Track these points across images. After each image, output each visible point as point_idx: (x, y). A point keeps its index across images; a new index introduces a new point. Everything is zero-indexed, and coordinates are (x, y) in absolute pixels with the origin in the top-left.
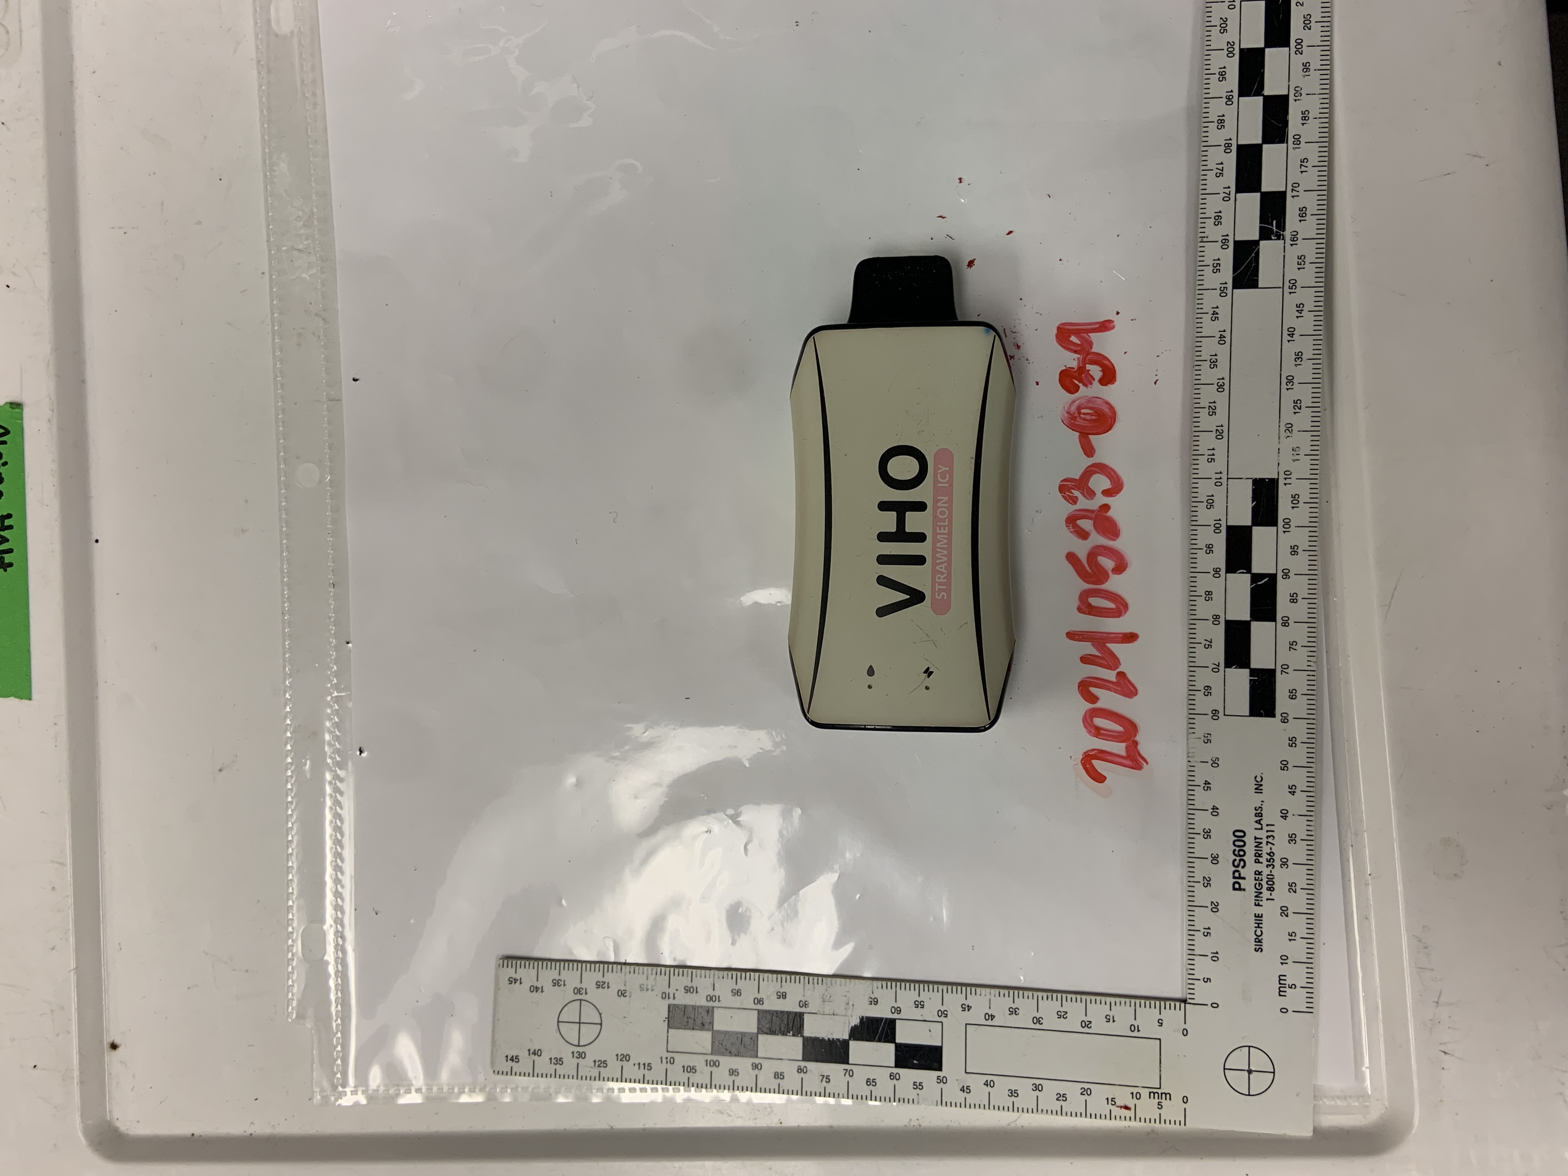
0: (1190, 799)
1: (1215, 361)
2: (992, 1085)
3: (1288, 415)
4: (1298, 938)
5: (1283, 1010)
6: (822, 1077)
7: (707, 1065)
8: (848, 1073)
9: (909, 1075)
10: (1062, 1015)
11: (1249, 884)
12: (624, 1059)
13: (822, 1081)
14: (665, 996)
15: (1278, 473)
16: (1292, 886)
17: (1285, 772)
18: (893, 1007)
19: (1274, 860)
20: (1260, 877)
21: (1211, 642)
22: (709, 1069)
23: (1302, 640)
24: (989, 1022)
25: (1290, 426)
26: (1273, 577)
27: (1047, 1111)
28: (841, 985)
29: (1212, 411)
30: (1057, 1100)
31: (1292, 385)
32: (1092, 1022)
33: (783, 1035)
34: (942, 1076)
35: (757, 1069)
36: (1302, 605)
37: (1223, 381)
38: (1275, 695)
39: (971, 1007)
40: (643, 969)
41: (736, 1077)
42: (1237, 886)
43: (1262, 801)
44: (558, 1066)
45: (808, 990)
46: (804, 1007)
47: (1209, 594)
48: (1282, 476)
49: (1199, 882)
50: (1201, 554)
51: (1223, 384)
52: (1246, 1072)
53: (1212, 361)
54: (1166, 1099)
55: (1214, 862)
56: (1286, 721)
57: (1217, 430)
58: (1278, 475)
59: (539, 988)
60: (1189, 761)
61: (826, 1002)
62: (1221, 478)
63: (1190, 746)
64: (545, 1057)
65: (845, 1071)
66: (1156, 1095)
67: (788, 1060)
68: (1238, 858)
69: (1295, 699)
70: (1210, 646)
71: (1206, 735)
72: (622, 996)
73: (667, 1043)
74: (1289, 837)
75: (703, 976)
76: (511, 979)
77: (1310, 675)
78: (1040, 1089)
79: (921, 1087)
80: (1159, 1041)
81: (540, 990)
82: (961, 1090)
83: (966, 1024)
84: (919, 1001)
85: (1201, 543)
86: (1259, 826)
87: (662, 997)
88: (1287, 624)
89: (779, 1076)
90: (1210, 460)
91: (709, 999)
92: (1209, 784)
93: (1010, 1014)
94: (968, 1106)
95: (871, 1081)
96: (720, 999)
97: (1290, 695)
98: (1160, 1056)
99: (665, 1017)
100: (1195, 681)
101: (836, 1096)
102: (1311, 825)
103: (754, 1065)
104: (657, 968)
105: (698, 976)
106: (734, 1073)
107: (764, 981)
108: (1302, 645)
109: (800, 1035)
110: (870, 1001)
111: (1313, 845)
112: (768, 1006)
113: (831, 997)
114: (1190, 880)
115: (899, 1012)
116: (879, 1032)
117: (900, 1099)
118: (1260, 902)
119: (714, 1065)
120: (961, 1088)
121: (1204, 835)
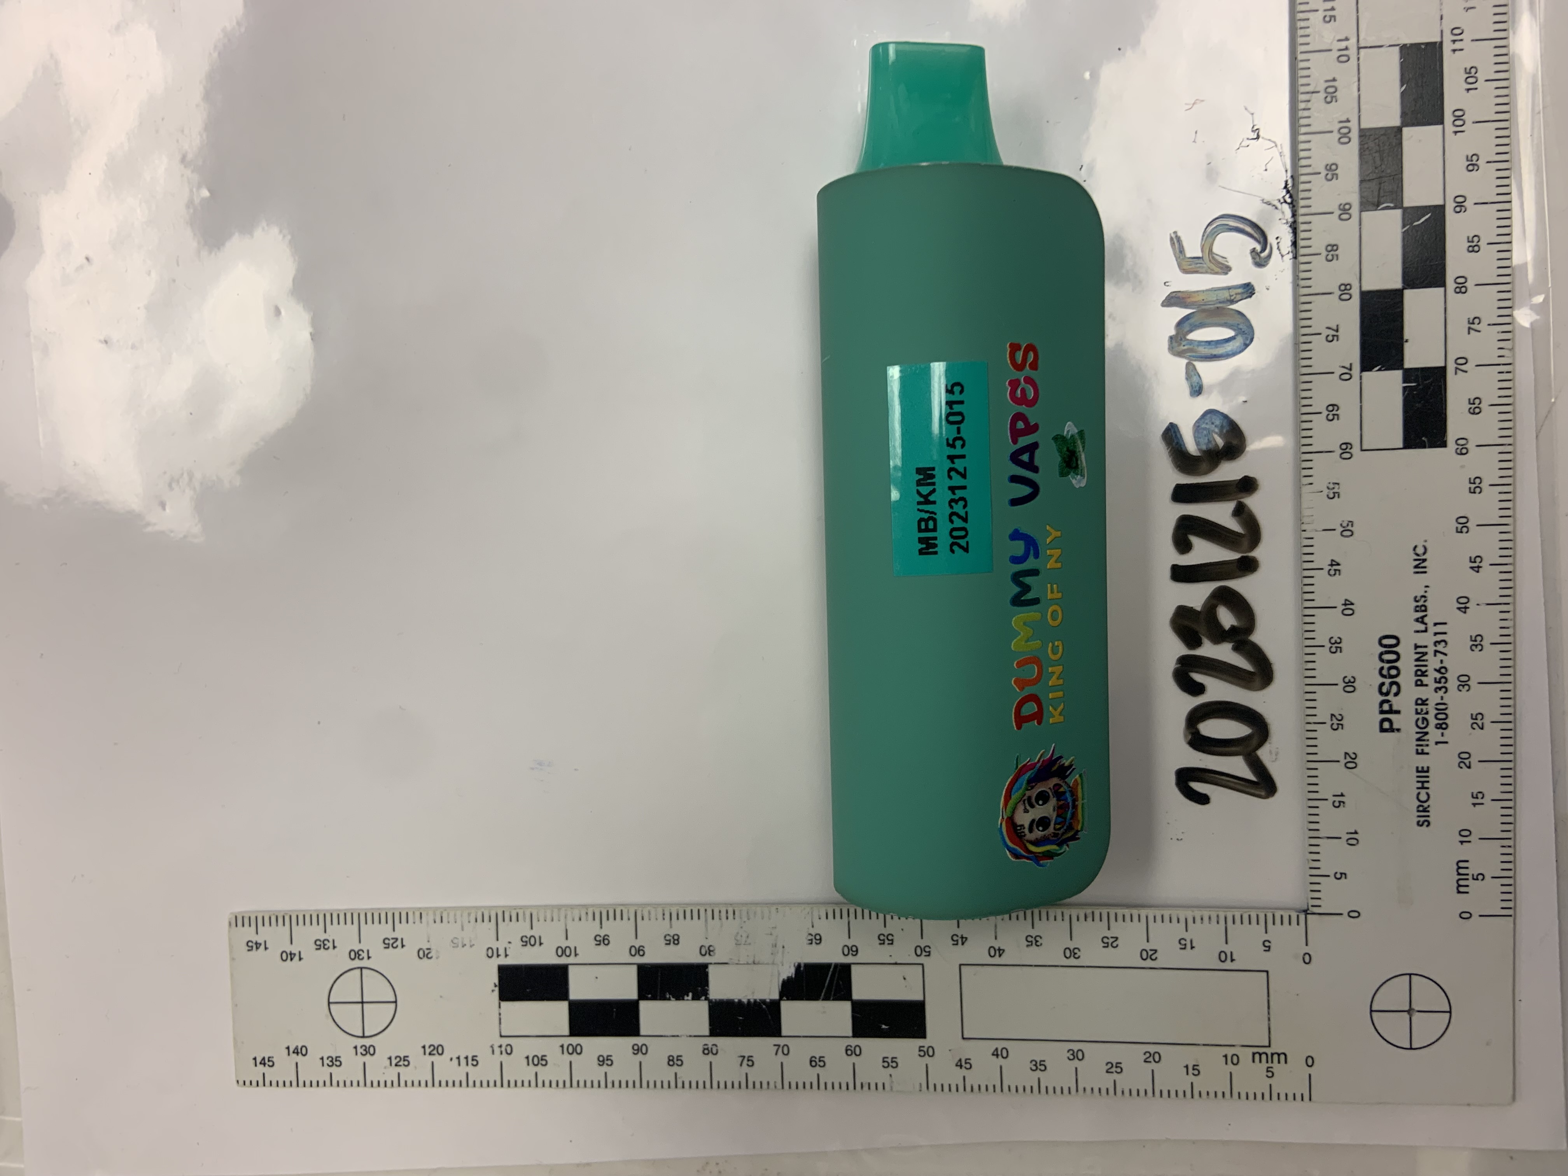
0: (1307, 592)
2: (1005, 1055)
4: (1487, 800)
5: (1464, 915)
6: (741, 1059)
7: (563, 1053)
8: (780, 1050)
9: (875, 1048)
11: (1406, 720)
12: (435, 1052)
13: (741, 1065)
14: (492, 953)
15: (1442, 32)
16: (1476, 719)
17: (1464, 534)
18: (845, 946)
19: (1445, 678)
20: (1424, 707)
21: (1337, 331)
22: (567, 1058)
23: (1489, 313)
24: (997, 960)
26: (1438, 212)
27: (1092, 1089)
28: (762, 919)
30: (1107, 1072)
32: (1158, 951)
33: (677, 999)
34: (926, 1046)
35: (640, 1053)
36: (1489, 255)
38: (1446, 409)
39: (967, 939)
40: (455, 915)
41: (609, 1067)
42: (1386, 725)
43: (1427, 587)
44: (334, 1069)
45: (713, 929)
46: (707, 955)
47: (1332, 250)
48: (1448, 38)
49: (1325, 723)
50: (1318, 183)
52: (1406, 1013)
54: (1279, 1062)
55: (1348, 689)
56: (1464, 451)
58: (1442, 36)
59: (295, 955)
60: (1305, 531)
61: (742, 945)
63: (1304, 505)
64: (314, 1054)
65: (776, 1047)
66: (1264, 1057)
67: (687, 1036)
69: (1478, 413)
70: (1336, 337)
71: (1331, 486)
72: (425, 957)
73: (500, 1023)
74: (1471, 640)
75: (549, 918)
76: (250, 944)
77: (1503, 372)
78: (1080, 1057)
79: (894, 1065)
80: (1265, 974)
81: (297, 957)
82: (957, 1065)
83: (960, 965)
84: (886, 934)
86: (1422, 627)
87: (488, 956)
88: (1463, 290)
89: (674, 1061)
90: (1331, 18)
91: (560, 953)
92: (1338, 564)
93: (1028, 946)
94: (968, 1088)
95: (817, 1060)
96: (577, 952)
97: (1470, 408)
98: (1268, 996)
99: (495, 984)
100: (1311, 398)
101: (765, 1085)
102: (1506, 620)
103: (636, 1048)
104: (477, 912)
105: (542, 919)
106: (606, 1062)
107: (643, 919)
108: (1489, 323)
109: (703, 998)
110: (809, 940)
111: (1509, 651)
112: (650, 958)
113: (748, 937)
114: (1308, 721)
115: (854, 953)
116: (826, 985)
117: (864, 1084)
118: (1424, 748)
119: (575, 1053)
120: (958, 1063)
121: (1331, 647)
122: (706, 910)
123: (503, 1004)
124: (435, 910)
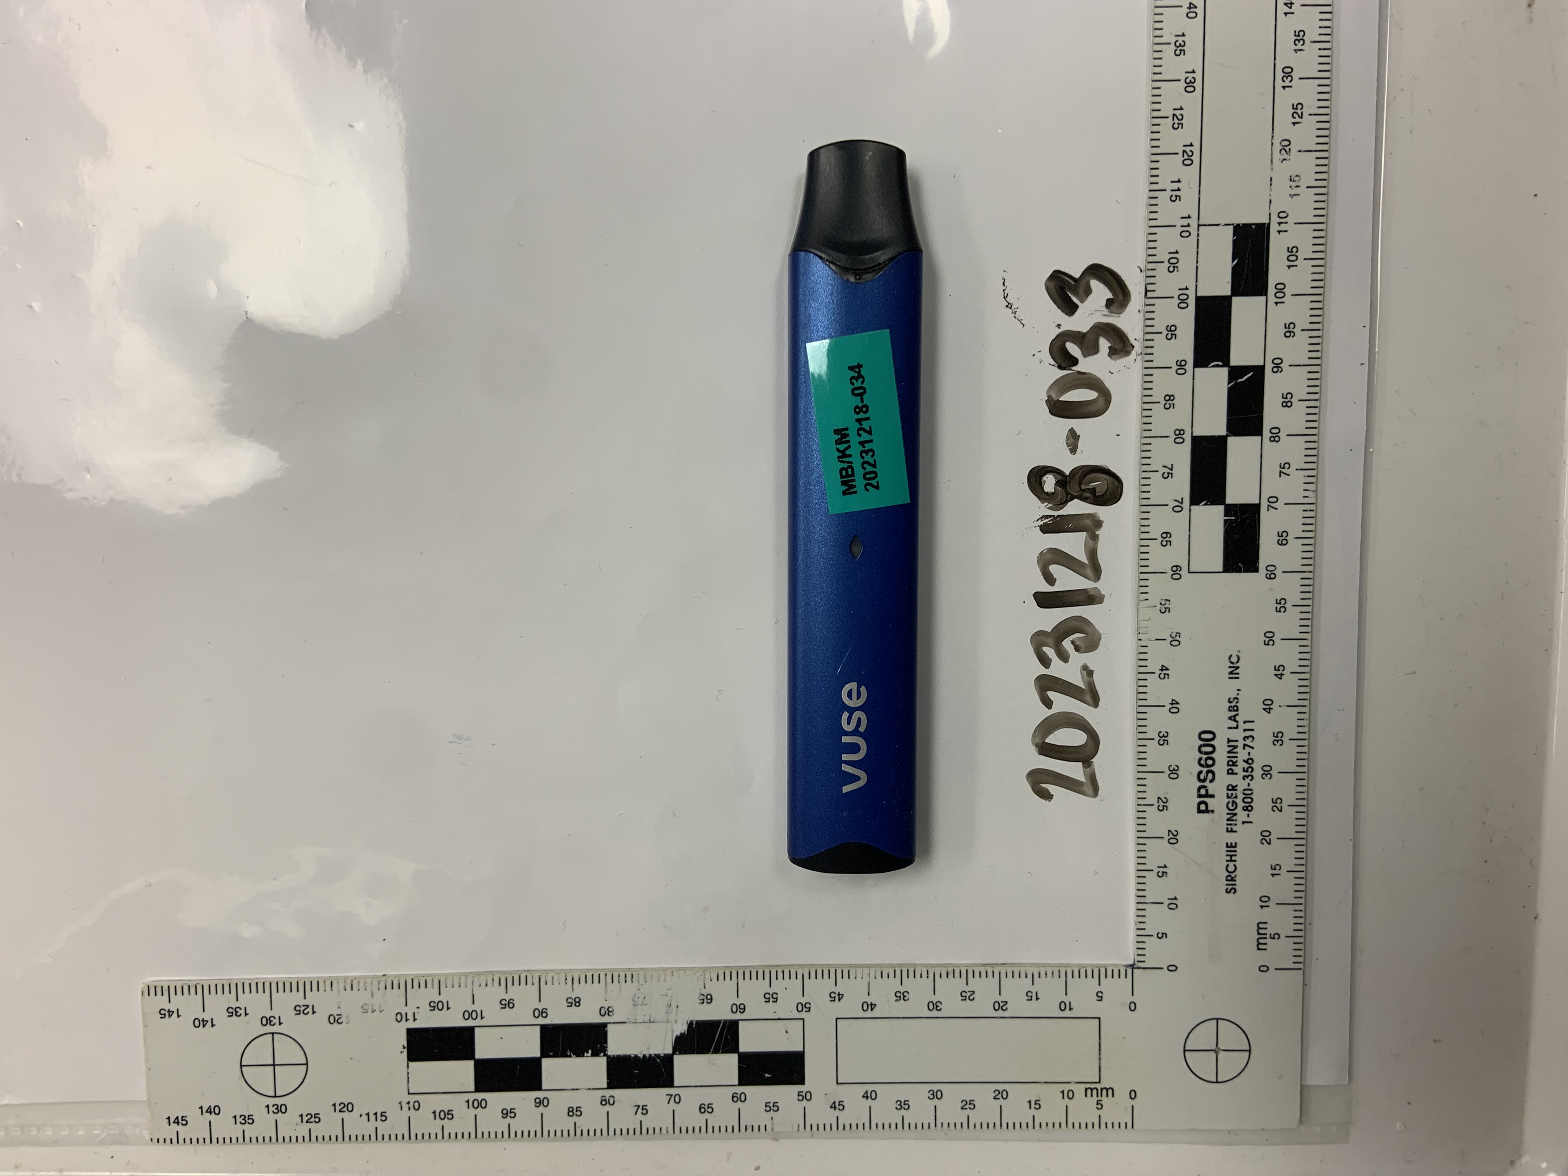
0: (1141, 693)
1: (1183, 44)
2: (874, 1097)
3: (1284, 128)
4: (1283, 871)
5: (1262, 969)
6: (636, 1108)
7: (468, 1108)
8: (673, 1098)
9: (759, 1094)
10: (967, 996)
11: (1218, 803)
12: (345, 1109)
13: (636, 1114)
14: (401, 1017)
15: (1270, 214)
16: (1276, 803)
17: (1270, 646)
18: (734, 1004)
19: (1252, 768)
20: (1234, 792)
21: (1172, 470)
22: (472, 1112)
23: (1297, 460)
24: (869, 1014)
25: (1287, 143)
26: (1259, 371)
27: (949, 1124)
28: (658, 982)
29: (1178, 123)
30: (962, 1108)
31: (1291, 81)
32: (1008, 1003)
33: (576, 1056)
34: (805, 1091)
35: (542, 1106)
36: (1299, 409)
37: (1193, 75)
38: (1259, 539)
39: (843, 995)
40: (365, 983)
41: (512, 1119)
42: (1203, 807)
43: (1238, 690)
44: (246, 1127)
45: (612, 991)
47: (1169, 399)
48: (1275, 220)
49: (1153, 805)
50: (1159, 341)
51: (1193, 80)
52: (1213, 1052)
53: (1178, 44)
54: (1107, 1096)
55: (1172, 776)
56: (1273, 576)
57: (1184, 151)
58: (1270, 219)
59: (207, 1021)
60: (1140, 640)
61: (639, 1006)
62: (1188, 225)
63: (1141, 618)
64: (226, 1115)
65: (669, 1097)
66: (1095, 1092)
67: (586, 1089)
68: (1205, 770)
69: (1286, 545)
70: (1170, 475)
71: (1163, 602)
72: (336, 1022)
73: (408, 1082)
74: (1274, 736)
75: (456, 985)
76: (163, 1012)
77: (1307, 511)
78: (939, 1095)
79: (776, 1108)
80: (1097, 1020)
81: (209, 1023)
82: (831, 1107)
83: (837, 1019)
84: (771, 993)
85: (1160, 325)
86: (1234, 724)
87: (397, 1020)
88: (1277, 439)
89: (573, 1111)
90: (1174, 198)
91: (466, 1017)
92: (1167, 669)
93: (896, 1000)
94: (841, 1127)
95: (706, 1107)
96: (483, 1016)
97: (1279, 540)
98: (1100, 1039)
99: (403, 1046)
100: (1149, 526)
101: (657, 1131)
102: (1303, 719)
103: (538, 1101)
104: (386, 980)
105: (449, 985)
106: (509, 1114)
107: (546, 984)
108: (1297, 468)
109: (602, 1054)
110: (701, 1000)
111: (1305, 746)
112: (554, 1019)
113: (644, 998)
114: (1139, 803)
115: (742, 1011)
116: (716, 1039)
117: (747, 1127)
118: (1233, 827)
119: (480, 1107)
120: (832, 1105)
121: (1160, 740)
122: (606, 975)
123: (412, 1064)
124: (345, 979)
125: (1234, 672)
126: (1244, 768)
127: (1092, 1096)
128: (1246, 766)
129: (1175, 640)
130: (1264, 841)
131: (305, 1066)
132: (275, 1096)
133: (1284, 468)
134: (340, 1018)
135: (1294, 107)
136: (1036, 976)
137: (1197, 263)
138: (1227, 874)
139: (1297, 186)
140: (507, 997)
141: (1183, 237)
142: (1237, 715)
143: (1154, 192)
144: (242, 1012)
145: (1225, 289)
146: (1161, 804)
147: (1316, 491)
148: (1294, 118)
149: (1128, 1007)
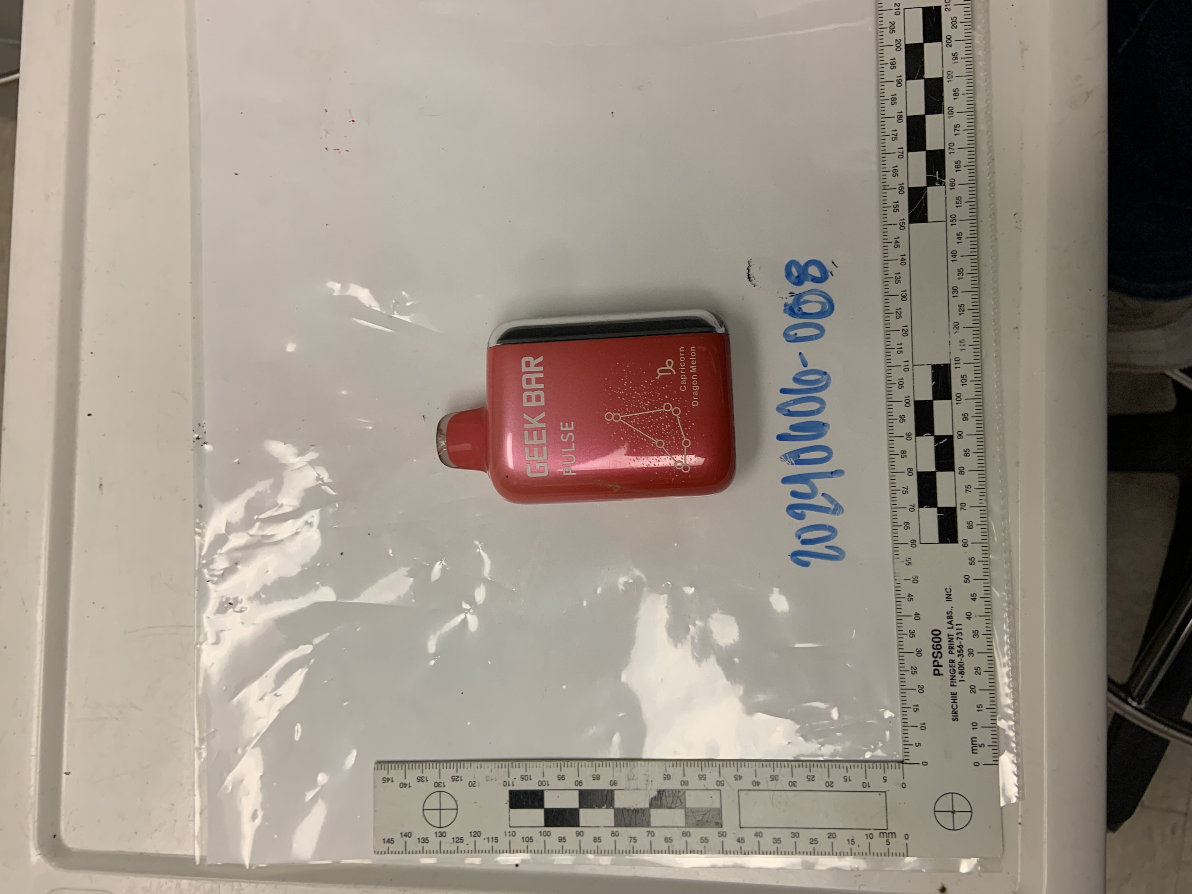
125: (949, 598)
126: (958, 650)
127: (883, 837)
128: (959, 649)
129: (915, 580)
130: (972, 691)
131: (455, 811)
132: (440, 827)
133: (968, 488)
134: (474, 784)
135: (960, 306)
136: (849, 767)
137: (913, 383)
138: (953, 710)
139: (964, 345)
140: (561, 774)
141: (905, 371)
142: (952, 621)
143: (888, 349)
144: (424, 779)
145: (929, 397)
146: (913, 670)
147: (986, 500)
148: (960, 311)
149: (901, 785)
